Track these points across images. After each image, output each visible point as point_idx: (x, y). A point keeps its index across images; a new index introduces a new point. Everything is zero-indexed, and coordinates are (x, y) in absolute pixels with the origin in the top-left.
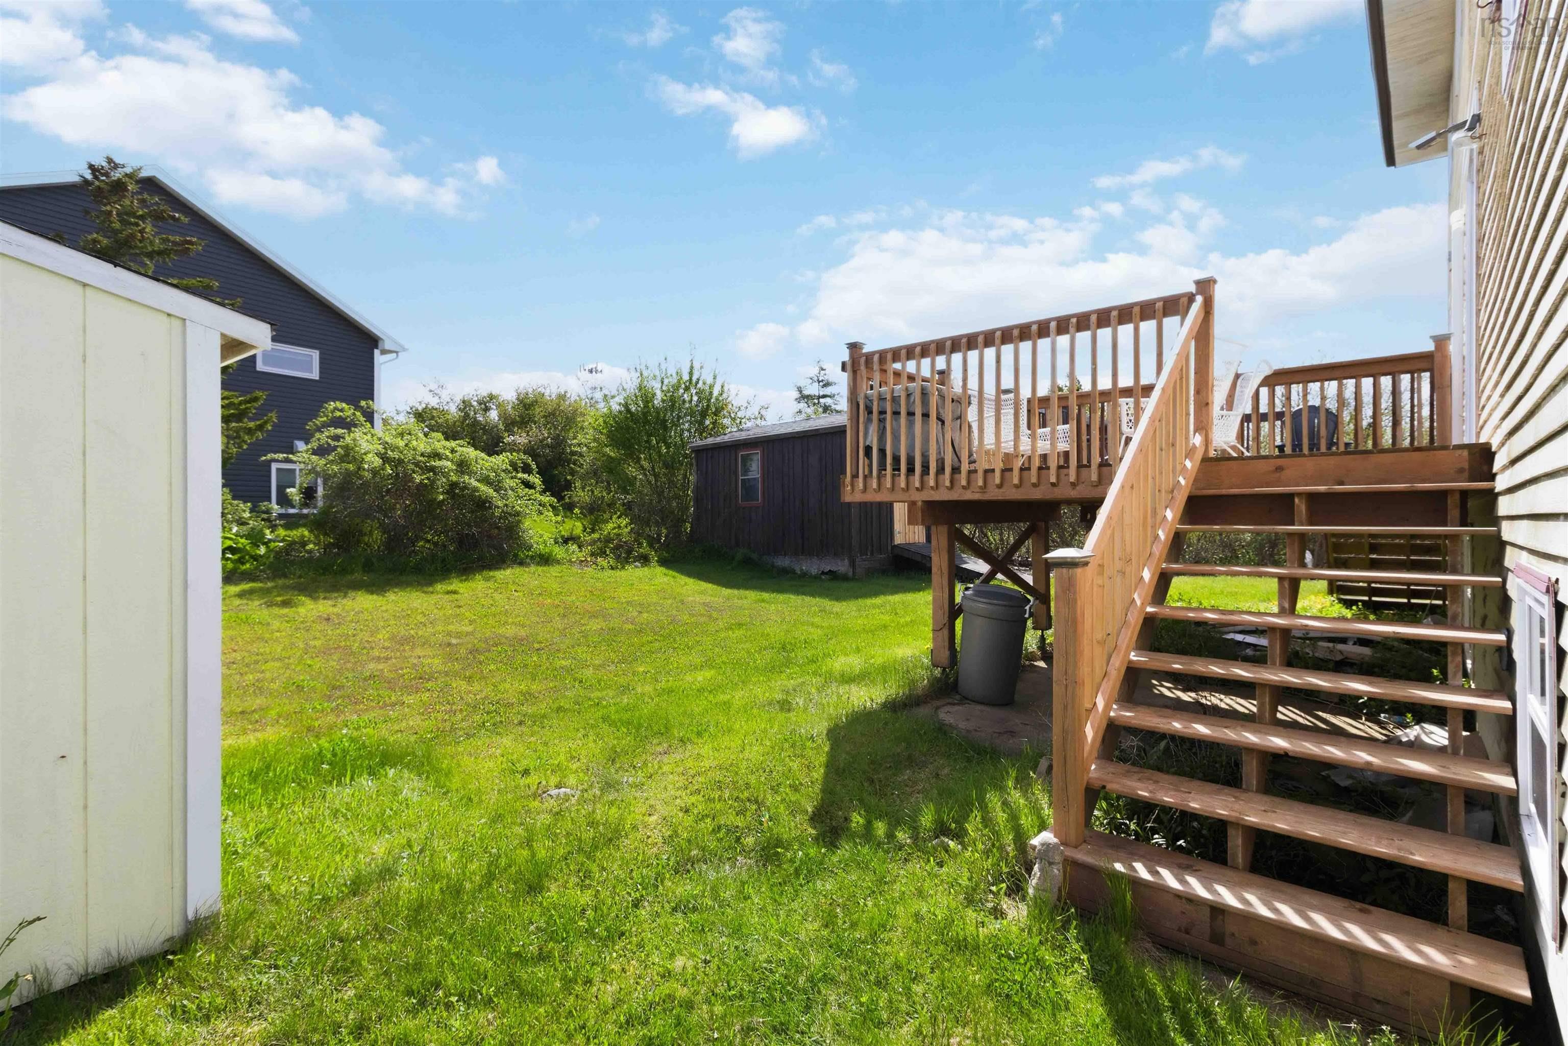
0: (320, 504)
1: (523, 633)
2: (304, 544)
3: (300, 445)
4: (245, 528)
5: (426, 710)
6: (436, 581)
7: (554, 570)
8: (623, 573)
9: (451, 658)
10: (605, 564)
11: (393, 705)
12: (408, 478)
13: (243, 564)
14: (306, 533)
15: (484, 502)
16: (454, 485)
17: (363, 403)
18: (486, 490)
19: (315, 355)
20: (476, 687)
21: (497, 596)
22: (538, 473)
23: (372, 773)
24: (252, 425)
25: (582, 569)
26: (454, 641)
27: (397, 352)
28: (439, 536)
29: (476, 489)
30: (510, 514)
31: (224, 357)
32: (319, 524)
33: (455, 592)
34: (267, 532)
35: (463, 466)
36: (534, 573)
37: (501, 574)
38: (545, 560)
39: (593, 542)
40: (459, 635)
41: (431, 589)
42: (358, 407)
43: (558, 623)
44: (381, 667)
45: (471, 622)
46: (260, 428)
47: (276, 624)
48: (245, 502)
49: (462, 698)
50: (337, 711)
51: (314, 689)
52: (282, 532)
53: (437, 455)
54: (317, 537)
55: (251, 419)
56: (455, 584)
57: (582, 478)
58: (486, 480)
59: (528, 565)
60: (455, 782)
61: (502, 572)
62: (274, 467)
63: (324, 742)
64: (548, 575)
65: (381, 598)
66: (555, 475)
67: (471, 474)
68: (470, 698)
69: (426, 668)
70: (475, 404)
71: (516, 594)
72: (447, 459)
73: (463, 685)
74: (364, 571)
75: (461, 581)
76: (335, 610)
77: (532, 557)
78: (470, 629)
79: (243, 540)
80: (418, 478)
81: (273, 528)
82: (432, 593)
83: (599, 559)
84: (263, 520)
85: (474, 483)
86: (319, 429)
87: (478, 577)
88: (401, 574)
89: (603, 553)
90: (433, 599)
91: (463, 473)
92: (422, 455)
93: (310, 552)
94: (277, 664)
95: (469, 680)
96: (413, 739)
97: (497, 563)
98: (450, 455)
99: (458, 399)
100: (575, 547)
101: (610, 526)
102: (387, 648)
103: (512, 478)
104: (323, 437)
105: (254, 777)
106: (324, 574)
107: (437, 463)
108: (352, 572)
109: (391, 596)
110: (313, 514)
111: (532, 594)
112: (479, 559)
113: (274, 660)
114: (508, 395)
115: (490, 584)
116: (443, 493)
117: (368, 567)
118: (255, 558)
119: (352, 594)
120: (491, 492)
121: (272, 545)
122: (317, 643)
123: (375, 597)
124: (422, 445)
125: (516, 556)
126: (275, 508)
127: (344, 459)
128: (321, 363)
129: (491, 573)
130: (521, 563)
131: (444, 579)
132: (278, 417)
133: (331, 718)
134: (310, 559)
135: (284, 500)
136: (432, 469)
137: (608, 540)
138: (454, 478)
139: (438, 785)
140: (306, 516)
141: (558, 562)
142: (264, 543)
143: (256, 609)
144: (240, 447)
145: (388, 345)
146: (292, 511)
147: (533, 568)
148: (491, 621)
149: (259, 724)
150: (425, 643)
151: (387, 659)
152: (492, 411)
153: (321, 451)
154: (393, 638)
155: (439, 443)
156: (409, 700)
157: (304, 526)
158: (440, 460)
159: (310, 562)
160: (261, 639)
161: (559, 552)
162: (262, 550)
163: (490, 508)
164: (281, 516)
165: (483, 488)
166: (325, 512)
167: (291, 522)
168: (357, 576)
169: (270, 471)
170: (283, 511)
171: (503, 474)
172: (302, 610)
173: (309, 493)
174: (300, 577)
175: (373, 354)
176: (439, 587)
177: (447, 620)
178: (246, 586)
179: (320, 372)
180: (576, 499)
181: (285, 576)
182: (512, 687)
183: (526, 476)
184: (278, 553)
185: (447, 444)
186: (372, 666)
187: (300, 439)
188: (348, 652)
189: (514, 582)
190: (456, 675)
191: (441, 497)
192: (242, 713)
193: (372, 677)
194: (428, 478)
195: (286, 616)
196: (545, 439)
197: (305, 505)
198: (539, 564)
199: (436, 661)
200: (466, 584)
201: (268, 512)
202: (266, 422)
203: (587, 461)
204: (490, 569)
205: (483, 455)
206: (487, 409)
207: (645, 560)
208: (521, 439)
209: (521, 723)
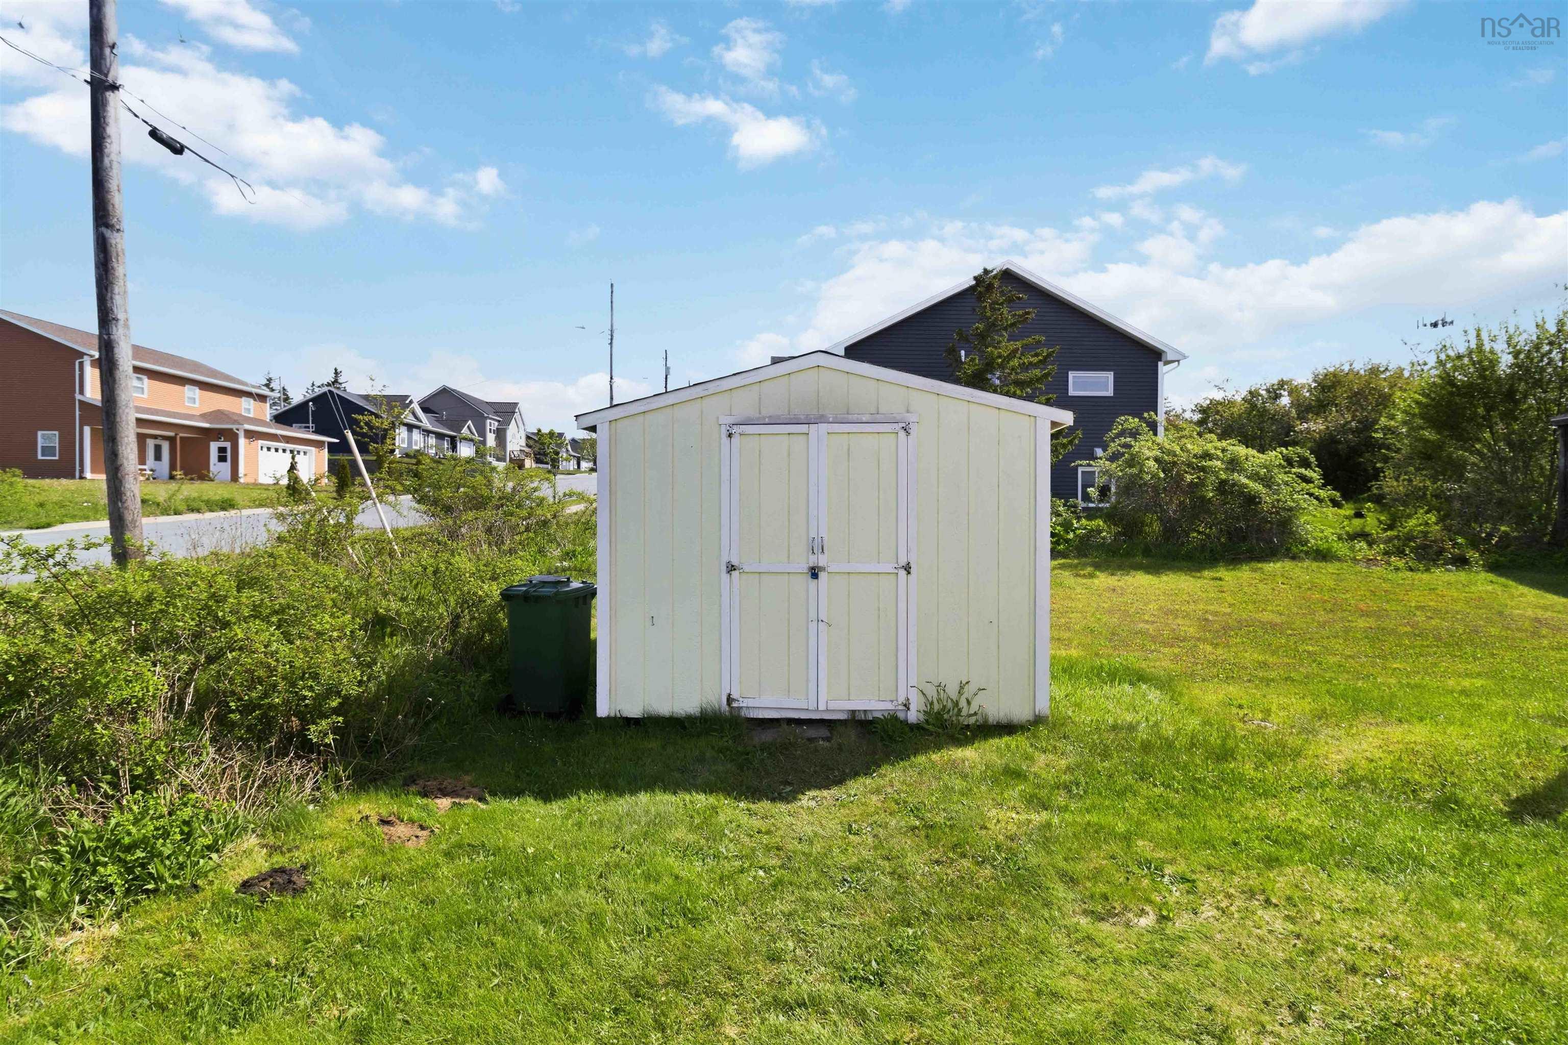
0: (1113, 499)
1: (1278, 620)
2: (1100, 532)
3: (1099, 452)
4: (1060, 519)
5: (1176, 658)
6: (1205, 569)
7: (1331, 567)
8: (1426, 576)
9: (1204, 629)
10: (1401, 564)
11: (1153, 651)
12: (1180, 477)
13: (1059, 545)
14: (1101, 523)
15: (1255, 497)
16: (1223, 482)
17: (1146, 415)
18: (1255, 487)
19: (1110, 376)
20: (1220, 651)
21: (1260, 586)
22: (1317, 466)
23: (1131, 684)
24: (1065, 441)
25: (1369, 568)
26: (1210, 618)
27: (1178, 361)
28: (1211, 528)
29: (1245, 486)
30: (1284, 509)
31: (1052, 428)
32: (1111, 516)
33: (1220, 579)
34: (1075, 522)
35: (1233, 464)
36: (1307, 568)
37: (1270, 567)
38: (1323, 555)
39: (1390, 540)
40: (1216, 614)
41: (1199, 575)
42: (1142, 418)
43: (1321, 616)
44: (1147, 626)
45: (1230, 605)
46: (1071, 442)
47: (1079, 590)
48: (1060, 499)
49: (1205, 656)
50: (1115, 648)
51: (1101, 633)
52: (1084, 521)
53: (1207, 456)
54: (1109, 527)
55: (1064, 437)
56: (1222, 572)
57: (1397, 466)
58: (1255, 477)
59: (1301, 560)
60: (1185, 699)
61: (1272, 565)
62: (1080, 470)
63: (1105, 662)
64: (1323, 571)
65: (1155, 578)
66: (1360, 463)
67: (1241, 471)
68: (1212, 658)
69: (1182, 633)
70: (1264, 393)
71: (1283, 586)
72: (1218, 459)
73: (1209, 648)
74: (1144, 556)
75: (1227, 570)
76: (1120, 584)
77: (1307, 553)
78: (1229, 610)
79: (1059, 528)
80: (1189, 478)
81: (1079, 519)
82: (1199, 578)
83: (1393, 559)
84: (1072, 512)
85: (1245, 481)
86: (1113, 440)
87: (1244, 567)
88: (1174, 560)
89: (1400, 553)
90: (1199, 583)
91: (1233, 471)
92: (1195, 456)
93: (1104, 538)
94: (1079, 615)
95: (1216, 646)
96: (1162, 673)
97: (1267, 555)
98: (1221, 455)
99: (1244, 393)
100: (1363, 545)
101: (1412, 522)
102: (1155, 616)
103: (1286, 473)
104: (1113, 447)
105: (1064, 671)
106: (1113, 556)
107: (1210, 463)
108: (1134, 556)
109: (1164, 578)
110: (1107, 508)
111: (1300, 588)
112: (1248, 551)
113: (1077, 612)
114: (1303, 377)
115: (1257, 575)
116: (1213, 490)
117: (1147, 552)
118: (1067, 541)
119: (1133, 573)
120: (1260, 488)
121: (1078, 532)
122: (1106, 605)
123: (1151, 577)
124: (1195, 447)
125: (1288, 550)
126: (1081, 504)
127: (1131, 463)
128: (1115, 382)
129: (1260, 565)
130: (1294, 558)
131: (1211, 568)
132: (1083, 434)
133: (1110, 651)
134: (1103, 544)
135: (1086, 497)
136: (1203, 469)
137: (1410, 538)
138: (1223, 476)
139: (1172, 698)
140: (1102, 509)
141: (1339, 559)
142: (1072, 531)
143: (1067, 576)
144: (1057, 457)
145: (1170, 357)
146: (1091, 505)
147: (1307, 563)
148: (1250, 607)
149: (1068, 646)
150: (1187, 616)
151: (1153, 622)
152: (1282, 398)
153: (1113, 458)
154: (1161, 608)
155: (1212, 444)
156: (1166, 650)
157: (1100, 517)
158: (1210, 460)
159: (1103, 547)
160: (1070, 598)
161: (1341, 548)
162: (1071, 536)
163: (1260, 503)
164: (1085, 509)
165: (1251, 484)
166: (1114, 507)
167: (1091, 514)
168: (1138, 559)
169: (1077, 474)
170: (1085, 505)
171: (1276, 471)
172: (1096, 581)
173: (1104, 491)
174: (1096, 557)
175: (1157, 366)
176: (1206, 573)
177: (1209, 601)
178: (1062, 561)
179: (1114, 390)
180: (1387, 490)
181: (1086, 556)
182: (1251, 656)
183: (1303, 471)
184: (1081, 538)
185: (1219, 444)
186: (1141, 625)
187: (1098, 446)
188: (1126, 613)
189: (1282, 575)
190: (1205, 641)
191: (1211, 495)
192: (1059, 639)
193: (1140, 632)
194: (1198, 478)
195: (1084, 584)
196: (1347, 423)
197: (1101, 501)
198: (1315, 559)
199: (1191, 630)
200: (1234, 573)
201: (1075, 506)
202: (1074, 439)
203: (1405, 446)
204: (1259, 561)
205: (1254, 452)
206: (1278, 397)
207: (1461, 562)
208: (1316, 426)
209: (1249, 681)
